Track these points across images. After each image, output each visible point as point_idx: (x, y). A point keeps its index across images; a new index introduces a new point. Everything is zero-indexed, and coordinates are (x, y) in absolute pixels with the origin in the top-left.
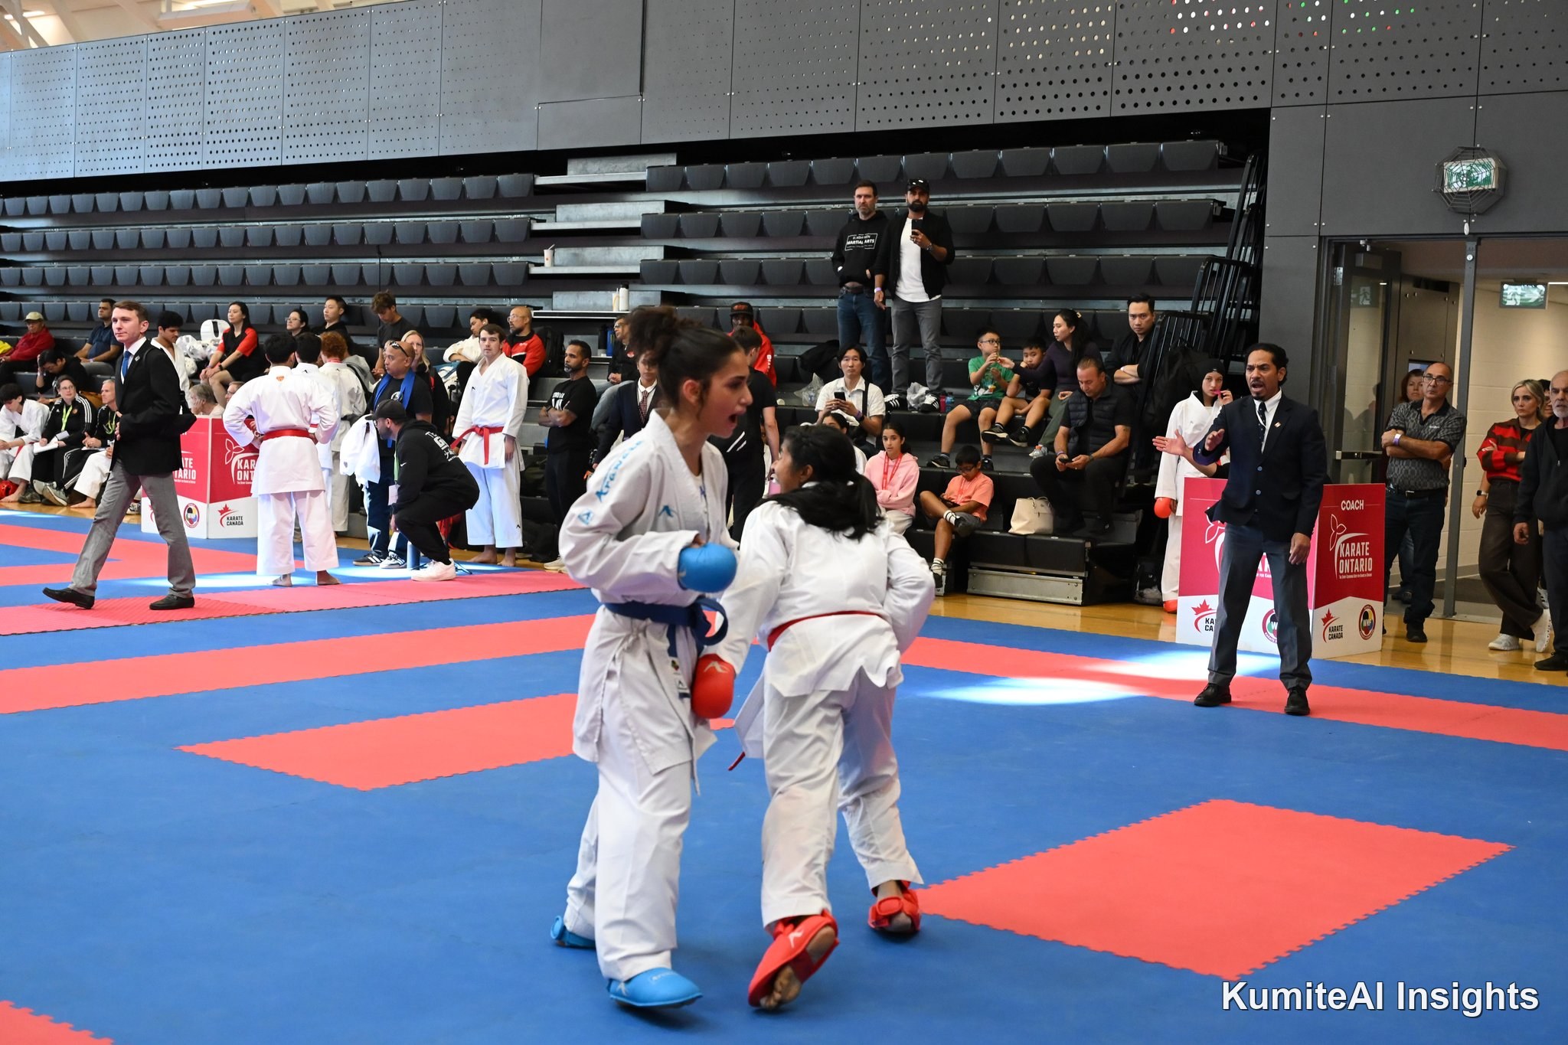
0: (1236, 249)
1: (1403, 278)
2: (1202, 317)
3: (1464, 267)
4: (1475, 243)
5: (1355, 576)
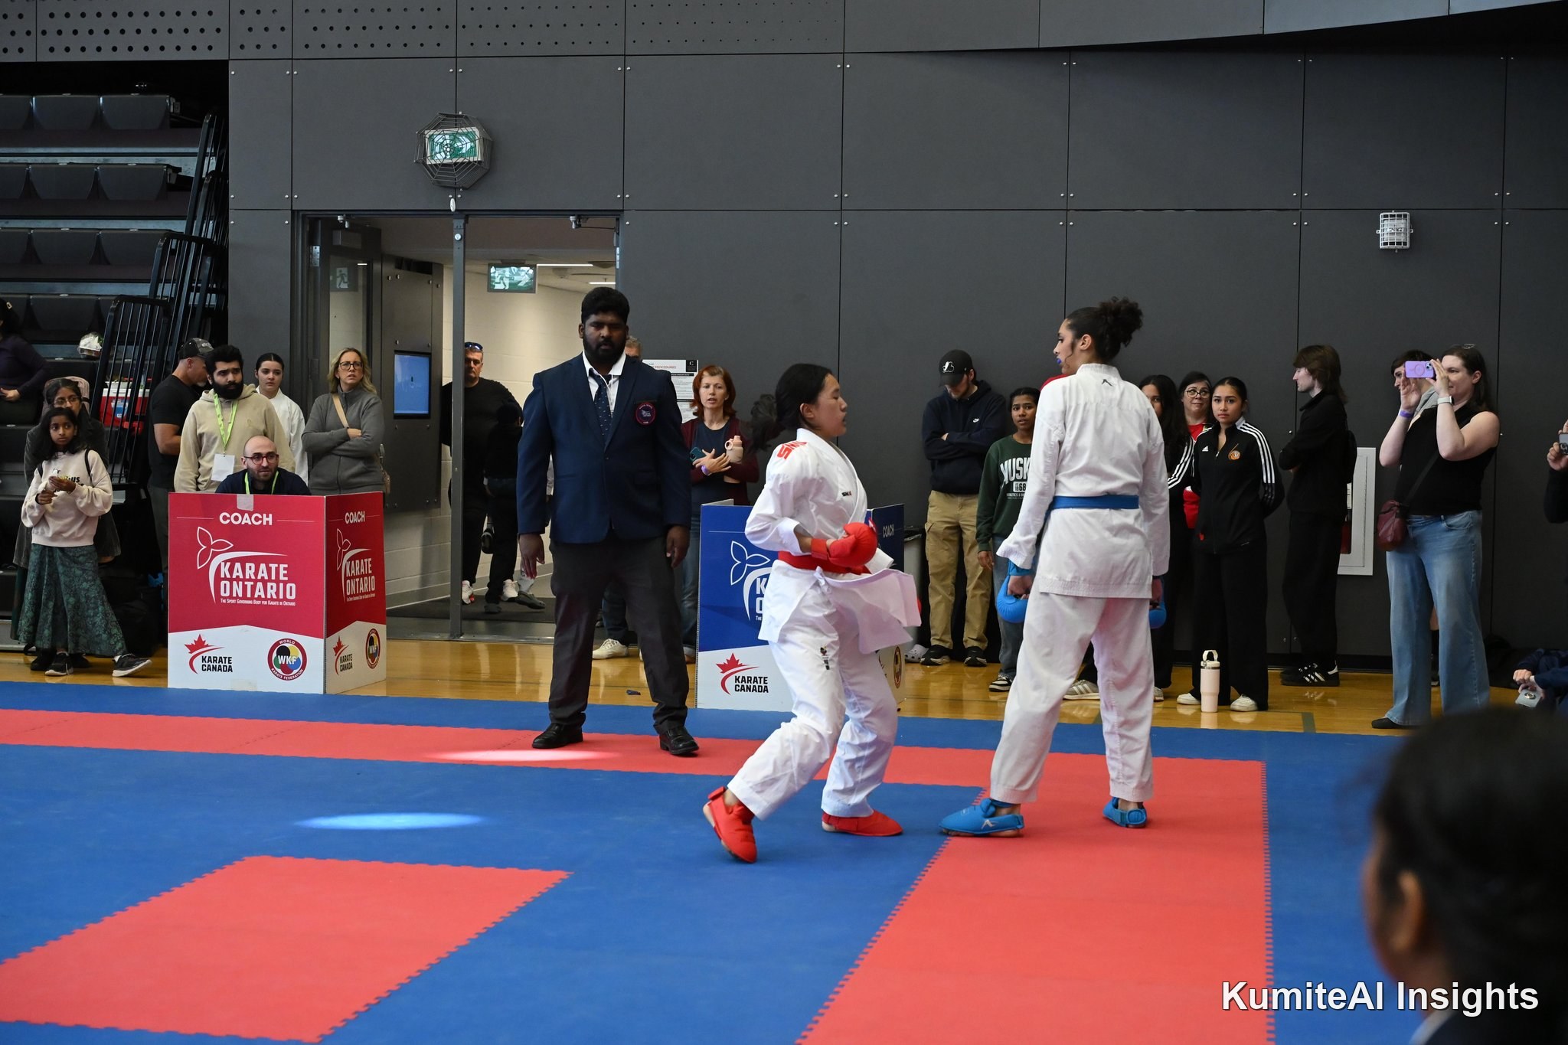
0: (196, 224)
1: (383, 258)
2: (161, 303)
3: (453, 248)
4: (463, 221)
5: (361, 597)
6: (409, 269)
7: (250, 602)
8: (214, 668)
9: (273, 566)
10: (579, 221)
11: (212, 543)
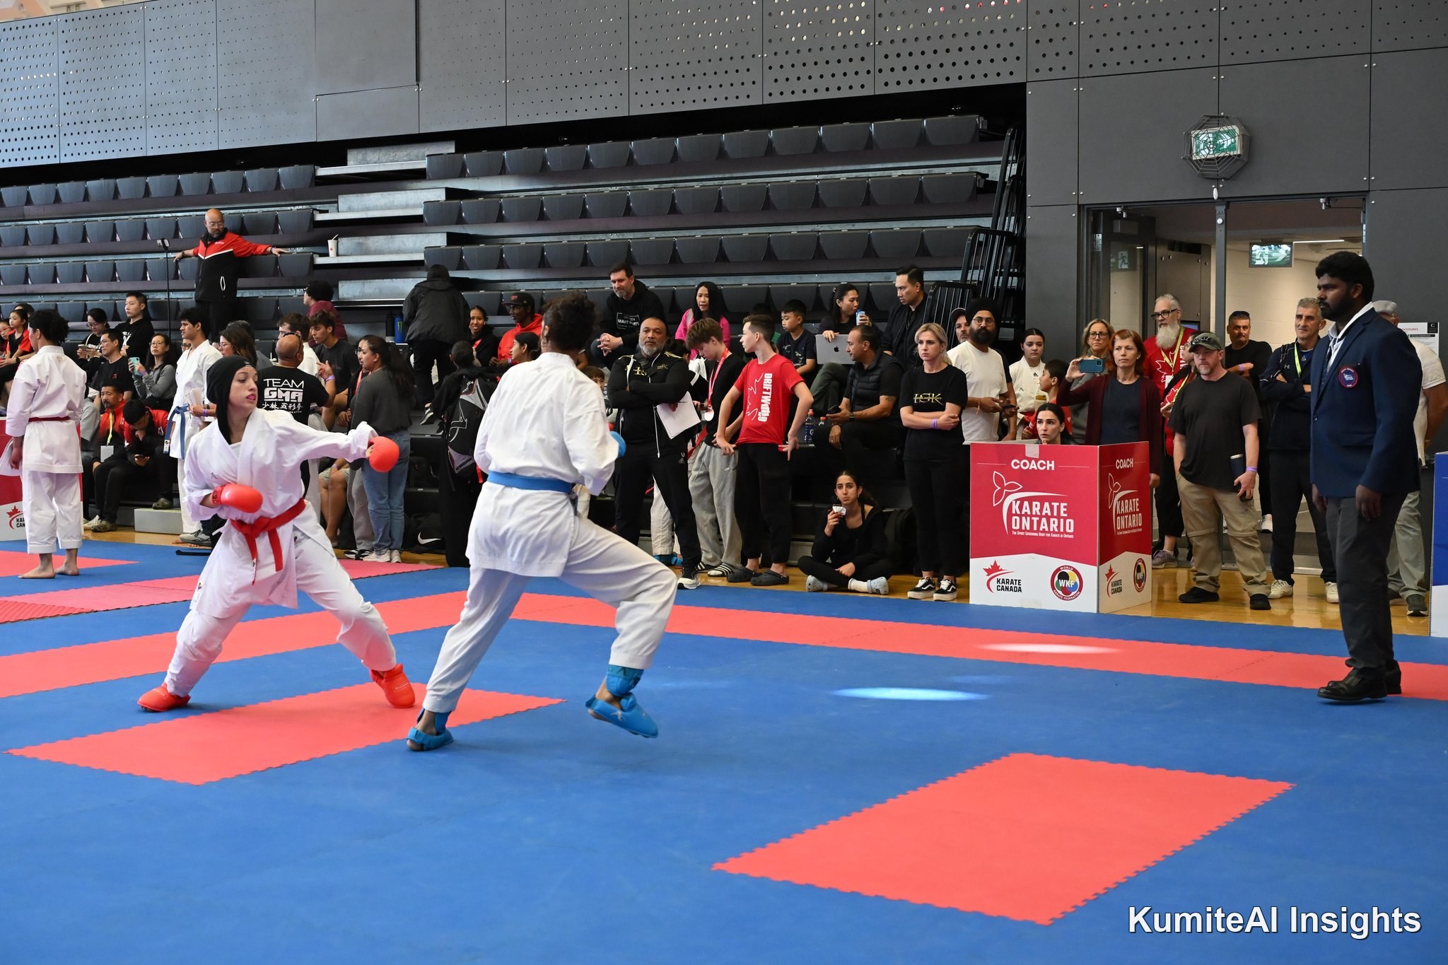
0: (1000, 220)
1: (1157, 242)
2: (972, 287)
3: (1215, 230)
4: (1224, 207)
5: (1129, 532)
6: (1180, 251)
7: (1036, 534)
8: (1007, 589)
9: (1055, 504)
10: (1329, 203)
11: (1005, 485)
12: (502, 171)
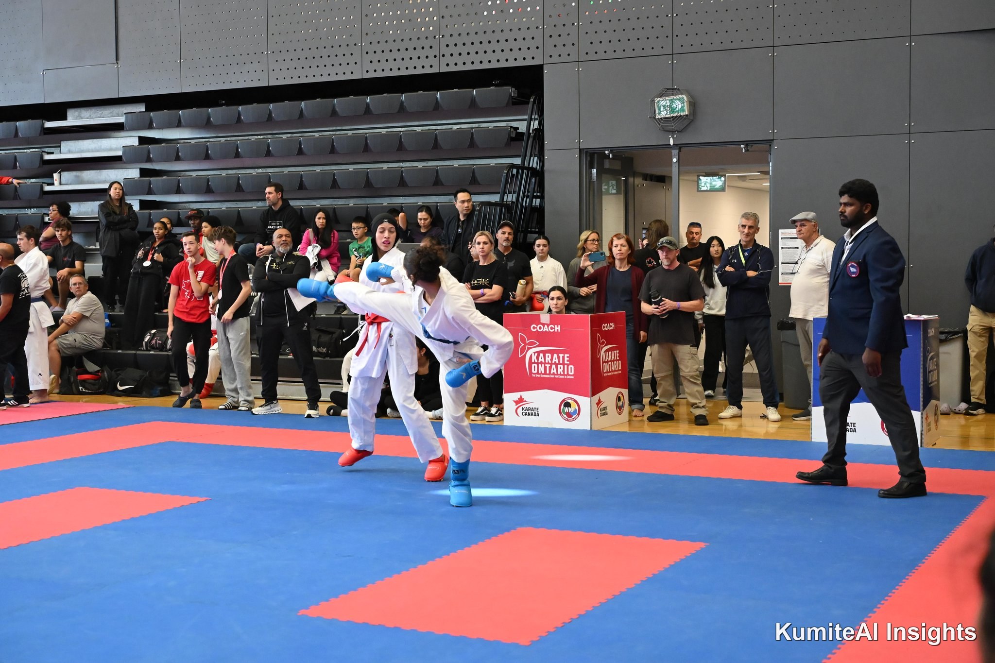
0: (527, 159)
1: (635, 174)
2: (507, 205)
3: (671, 166)
4: (678, 151)
5: (612, 373)
6: (651, 180)
7: (548, 376)
8: (529, 414)
9: (561, 355)
10: (747, 148)
11: (527, 342)
12: (179, 125)
